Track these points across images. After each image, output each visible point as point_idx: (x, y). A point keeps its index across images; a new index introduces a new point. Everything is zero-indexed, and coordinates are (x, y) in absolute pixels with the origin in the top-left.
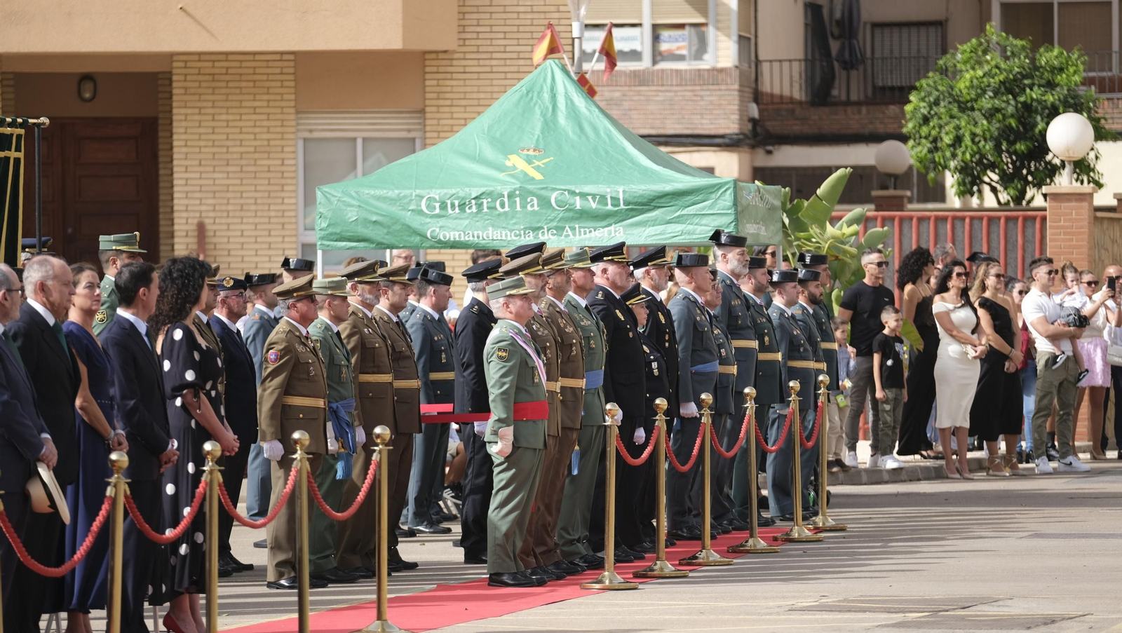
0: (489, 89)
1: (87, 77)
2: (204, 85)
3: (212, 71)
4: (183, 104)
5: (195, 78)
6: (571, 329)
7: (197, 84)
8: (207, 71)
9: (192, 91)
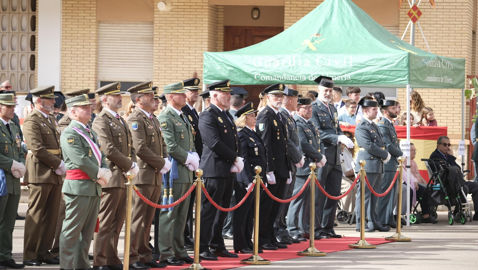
0: (429, 16)
1: (256, 8)
2: (298, 12)
3: (302, 6)
4: (289, 21)
5: (295, 9)
6: (152, 127)
7: (295, 12)
8: (300, 6)
9: (293, 15)
